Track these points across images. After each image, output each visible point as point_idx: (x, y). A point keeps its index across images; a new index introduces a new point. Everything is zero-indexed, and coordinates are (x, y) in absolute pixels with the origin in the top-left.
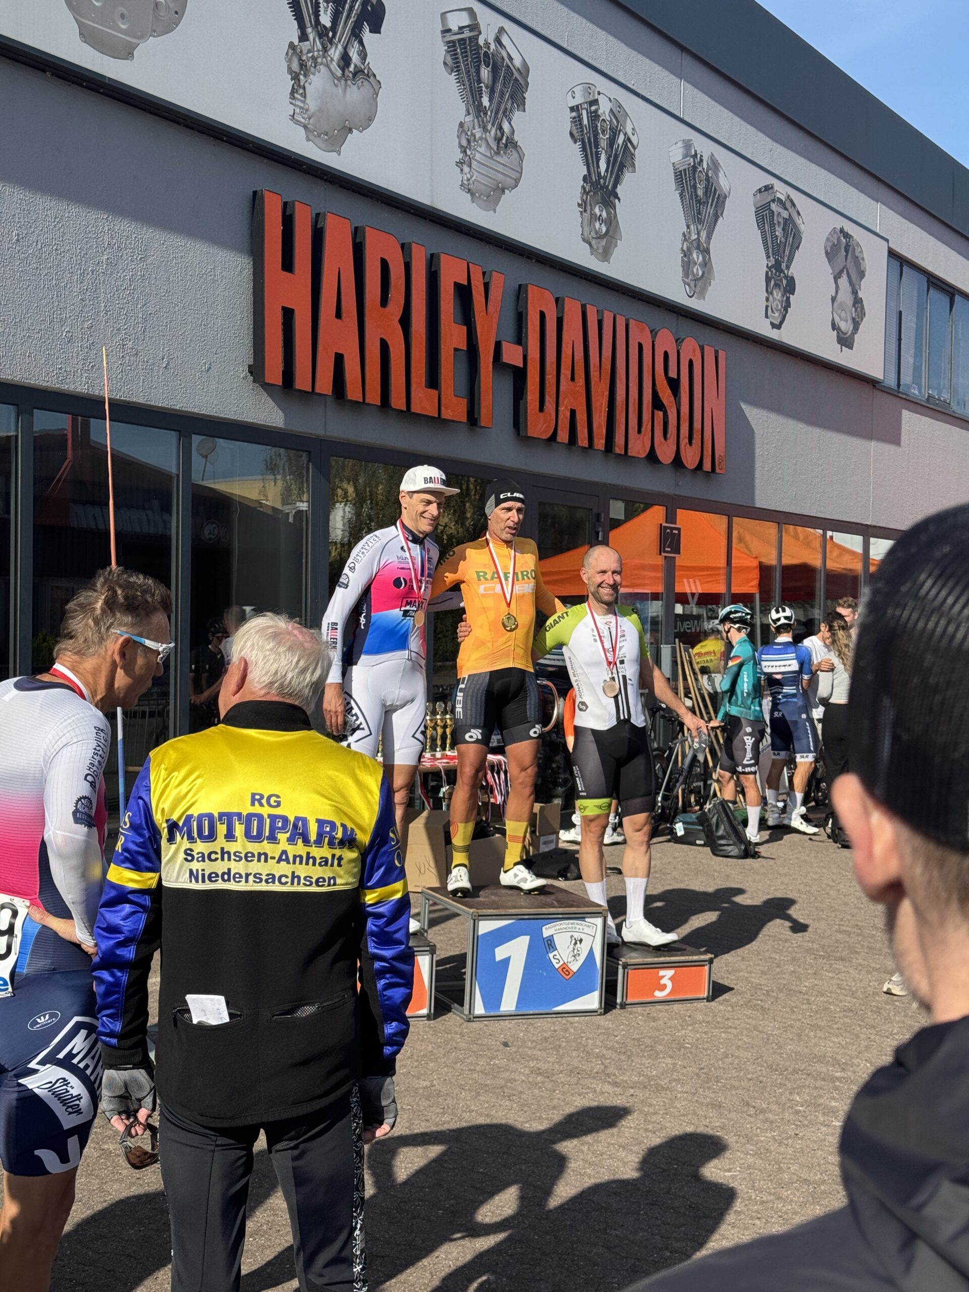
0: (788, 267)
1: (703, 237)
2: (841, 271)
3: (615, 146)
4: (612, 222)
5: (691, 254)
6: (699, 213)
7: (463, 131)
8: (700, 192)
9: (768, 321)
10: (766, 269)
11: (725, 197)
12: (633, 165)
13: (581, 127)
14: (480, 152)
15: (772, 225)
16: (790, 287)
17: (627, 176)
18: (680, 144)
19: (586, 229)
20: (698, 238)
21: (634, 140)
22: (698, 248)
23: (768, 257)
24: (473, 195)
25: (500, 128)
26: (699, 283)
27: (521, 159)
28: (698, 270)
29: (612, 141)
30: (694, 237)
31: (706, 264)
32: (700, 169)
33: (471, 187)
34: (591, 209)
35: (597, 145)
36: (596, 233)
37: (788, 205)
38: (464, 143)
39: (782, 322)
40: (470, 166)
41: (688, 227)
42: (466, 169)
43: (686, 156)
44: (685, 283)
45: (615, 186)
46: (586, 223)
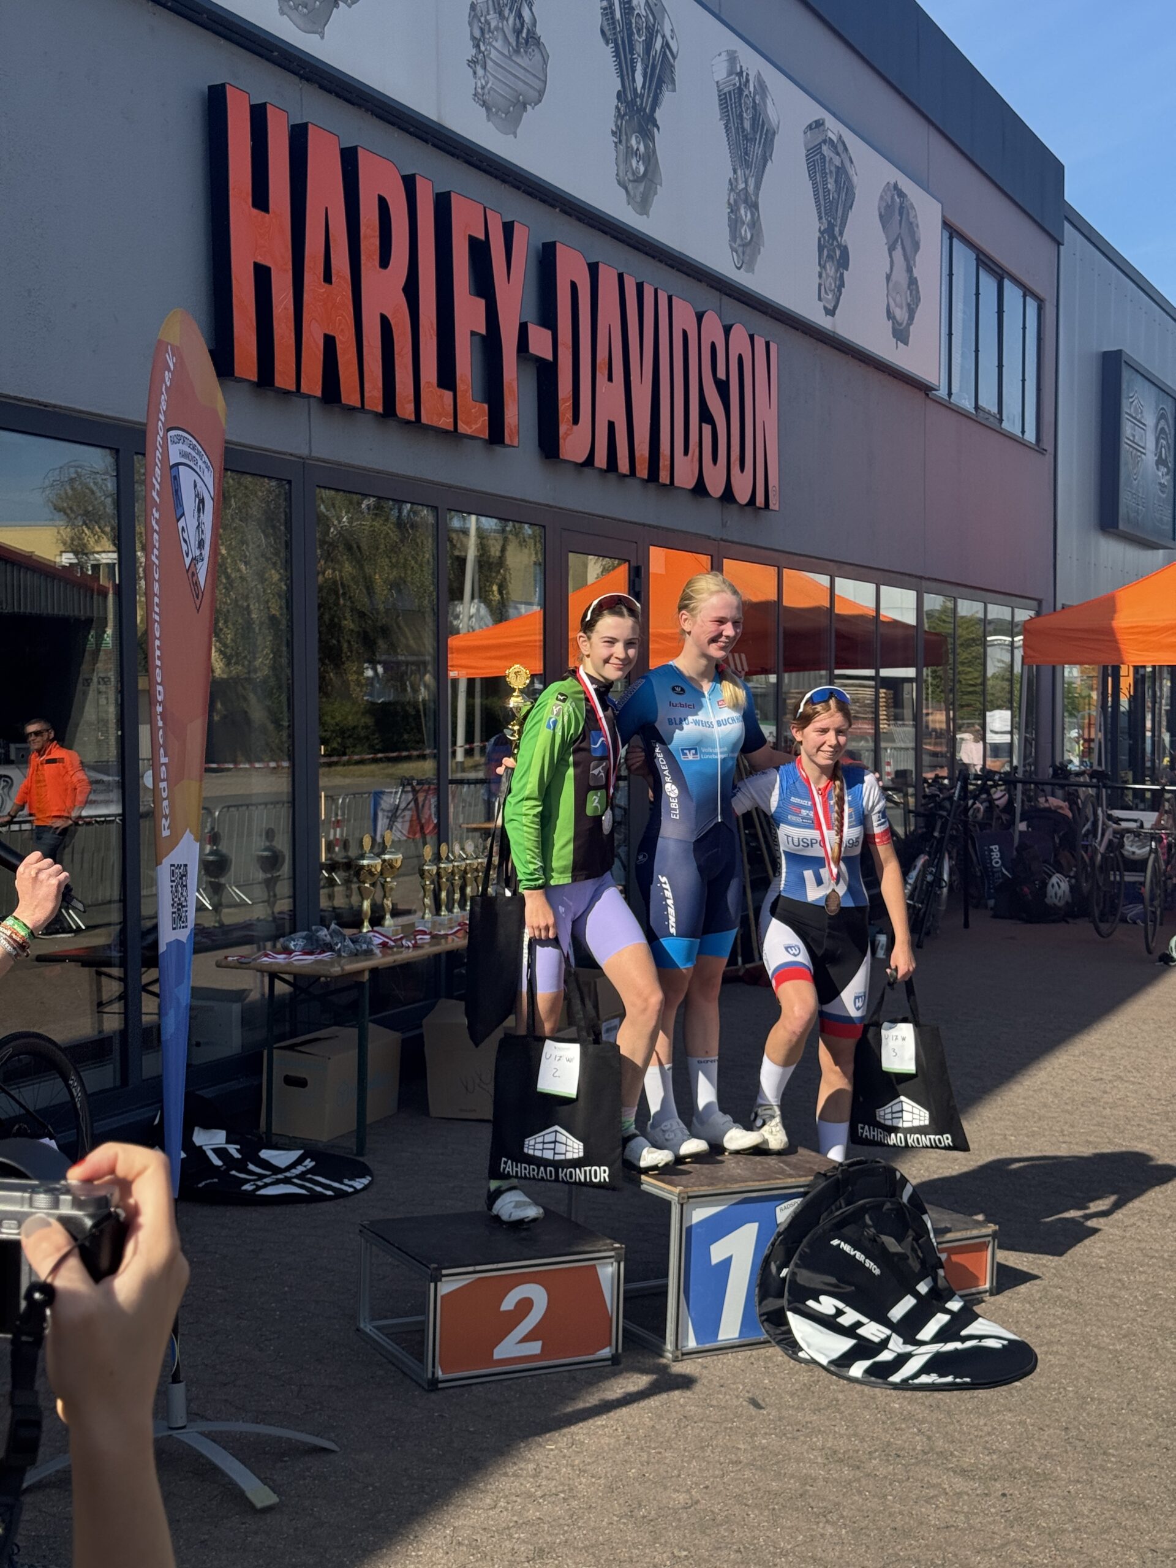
0: (841, 233)
1: (751, 189)
2: (896, 241)
3: (653, 53)
4: (649, 158)
5: (738, 209)
6: (746, 154)
7: (475, 16)
8: (747, 125)
9: (821, 304)
10: (818, 234)
11: (774, 134)
12: (673, 81)
13: (614, 23)
14: (497, 49)
15: (824, 175)
16: (843, 262)
17: (667, 96)
18: (724, 56)
19: (622, 167)
20: (746, 189)
21: (673, 45)
22: (746, 201)
23: (820, 218)
24: (488, 109)
25: (520, 16)
26: (748, 250)
27: (545, 63)
28: (745, 232)
29: (649, 45)
30: (742, 186)
31: (755, 224)
32: (746, 92)
33: (486, 97)
34: (628, 140)
35: (632, 49)
36: (633, 174)
37: (840, 148)
38: (477, 34)
39: (835, 307)
40: (485, 68)
41: (735, 172)
42: (480, 72)
43: (730, 74)
44: (733, 250)
45: (653, 110)
46: (621, 158)
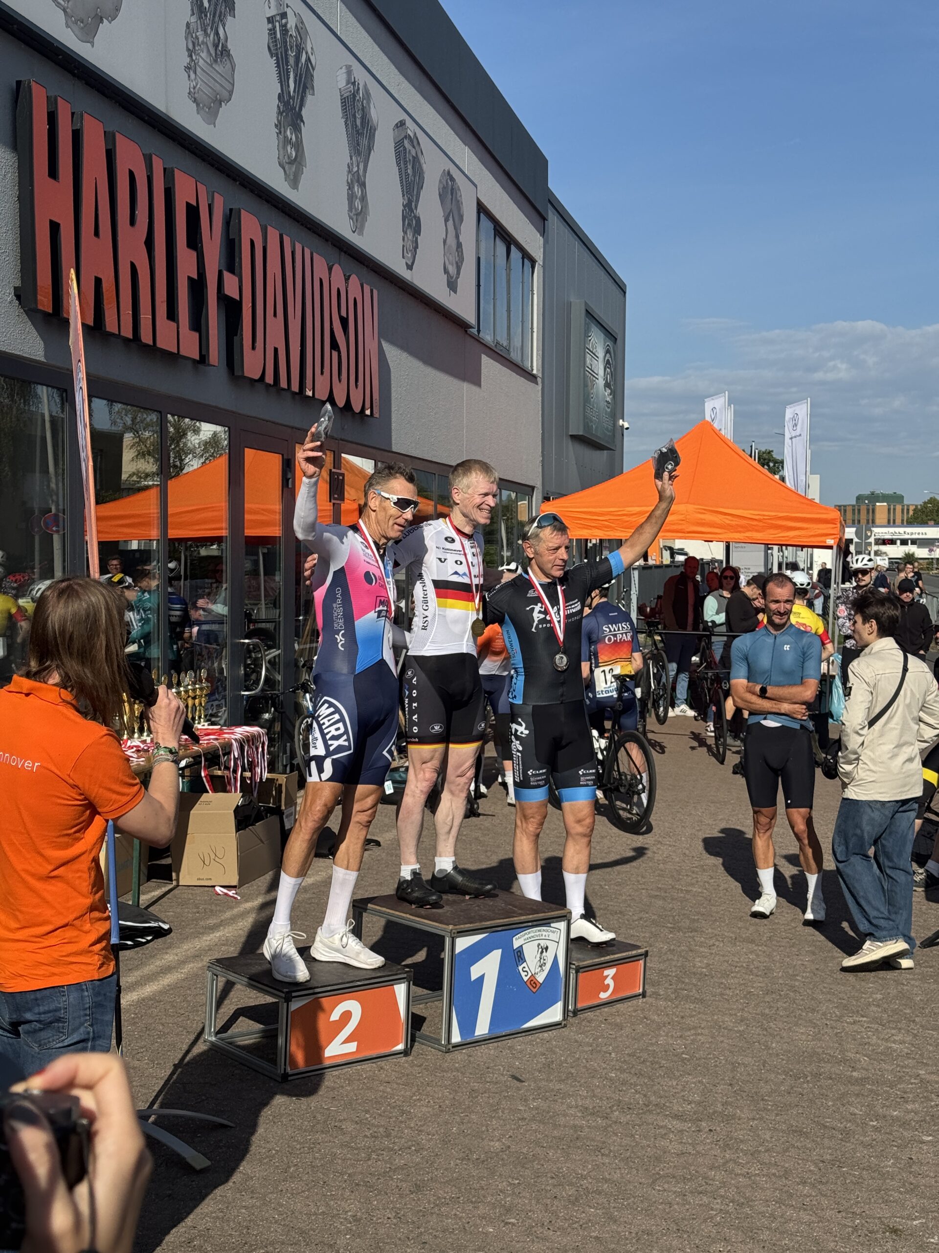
0: (416, 207)
1: (361, 172)
2: (449, 214)
3: (300, 65)
4: (298, 146)
5: (353, 187)
6: (358, 145)
7: (189, 32)
8: (358, 122)
9: (404, 261)
10: (402, 208)
11: (375, 130)
12: (313, 88)
13: (276, 41)
14: (203, 57)
15: (405, 163)
16: (417, 230)
17: (309, 98)
18: (344, 70)
19: (281, 152)
20: (358, 171)
21: (312, 58)
22: (358, 181)
23: (403, 196)
24: (198, 105)
25: (217, 34)
26: (360, 218)
27: (233, 70)
28: (358, 204)
29: (298, 58)
30: (355, 169)
31: (363, 198)
32: (358, 98)
33: (196, 95)
34: (285, 132)
35: (287, 62)
36: (289, 158)
37: (415, 143)
38: (191, 47)
39: (413, 263)
40: (195, 73)
41: (351, 159)
42: (193, 76)
43: (348, 82)
44: (351, 218)
45: (300, 109)
46: (281, 145)
